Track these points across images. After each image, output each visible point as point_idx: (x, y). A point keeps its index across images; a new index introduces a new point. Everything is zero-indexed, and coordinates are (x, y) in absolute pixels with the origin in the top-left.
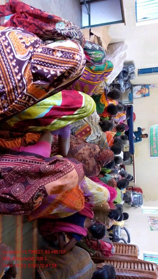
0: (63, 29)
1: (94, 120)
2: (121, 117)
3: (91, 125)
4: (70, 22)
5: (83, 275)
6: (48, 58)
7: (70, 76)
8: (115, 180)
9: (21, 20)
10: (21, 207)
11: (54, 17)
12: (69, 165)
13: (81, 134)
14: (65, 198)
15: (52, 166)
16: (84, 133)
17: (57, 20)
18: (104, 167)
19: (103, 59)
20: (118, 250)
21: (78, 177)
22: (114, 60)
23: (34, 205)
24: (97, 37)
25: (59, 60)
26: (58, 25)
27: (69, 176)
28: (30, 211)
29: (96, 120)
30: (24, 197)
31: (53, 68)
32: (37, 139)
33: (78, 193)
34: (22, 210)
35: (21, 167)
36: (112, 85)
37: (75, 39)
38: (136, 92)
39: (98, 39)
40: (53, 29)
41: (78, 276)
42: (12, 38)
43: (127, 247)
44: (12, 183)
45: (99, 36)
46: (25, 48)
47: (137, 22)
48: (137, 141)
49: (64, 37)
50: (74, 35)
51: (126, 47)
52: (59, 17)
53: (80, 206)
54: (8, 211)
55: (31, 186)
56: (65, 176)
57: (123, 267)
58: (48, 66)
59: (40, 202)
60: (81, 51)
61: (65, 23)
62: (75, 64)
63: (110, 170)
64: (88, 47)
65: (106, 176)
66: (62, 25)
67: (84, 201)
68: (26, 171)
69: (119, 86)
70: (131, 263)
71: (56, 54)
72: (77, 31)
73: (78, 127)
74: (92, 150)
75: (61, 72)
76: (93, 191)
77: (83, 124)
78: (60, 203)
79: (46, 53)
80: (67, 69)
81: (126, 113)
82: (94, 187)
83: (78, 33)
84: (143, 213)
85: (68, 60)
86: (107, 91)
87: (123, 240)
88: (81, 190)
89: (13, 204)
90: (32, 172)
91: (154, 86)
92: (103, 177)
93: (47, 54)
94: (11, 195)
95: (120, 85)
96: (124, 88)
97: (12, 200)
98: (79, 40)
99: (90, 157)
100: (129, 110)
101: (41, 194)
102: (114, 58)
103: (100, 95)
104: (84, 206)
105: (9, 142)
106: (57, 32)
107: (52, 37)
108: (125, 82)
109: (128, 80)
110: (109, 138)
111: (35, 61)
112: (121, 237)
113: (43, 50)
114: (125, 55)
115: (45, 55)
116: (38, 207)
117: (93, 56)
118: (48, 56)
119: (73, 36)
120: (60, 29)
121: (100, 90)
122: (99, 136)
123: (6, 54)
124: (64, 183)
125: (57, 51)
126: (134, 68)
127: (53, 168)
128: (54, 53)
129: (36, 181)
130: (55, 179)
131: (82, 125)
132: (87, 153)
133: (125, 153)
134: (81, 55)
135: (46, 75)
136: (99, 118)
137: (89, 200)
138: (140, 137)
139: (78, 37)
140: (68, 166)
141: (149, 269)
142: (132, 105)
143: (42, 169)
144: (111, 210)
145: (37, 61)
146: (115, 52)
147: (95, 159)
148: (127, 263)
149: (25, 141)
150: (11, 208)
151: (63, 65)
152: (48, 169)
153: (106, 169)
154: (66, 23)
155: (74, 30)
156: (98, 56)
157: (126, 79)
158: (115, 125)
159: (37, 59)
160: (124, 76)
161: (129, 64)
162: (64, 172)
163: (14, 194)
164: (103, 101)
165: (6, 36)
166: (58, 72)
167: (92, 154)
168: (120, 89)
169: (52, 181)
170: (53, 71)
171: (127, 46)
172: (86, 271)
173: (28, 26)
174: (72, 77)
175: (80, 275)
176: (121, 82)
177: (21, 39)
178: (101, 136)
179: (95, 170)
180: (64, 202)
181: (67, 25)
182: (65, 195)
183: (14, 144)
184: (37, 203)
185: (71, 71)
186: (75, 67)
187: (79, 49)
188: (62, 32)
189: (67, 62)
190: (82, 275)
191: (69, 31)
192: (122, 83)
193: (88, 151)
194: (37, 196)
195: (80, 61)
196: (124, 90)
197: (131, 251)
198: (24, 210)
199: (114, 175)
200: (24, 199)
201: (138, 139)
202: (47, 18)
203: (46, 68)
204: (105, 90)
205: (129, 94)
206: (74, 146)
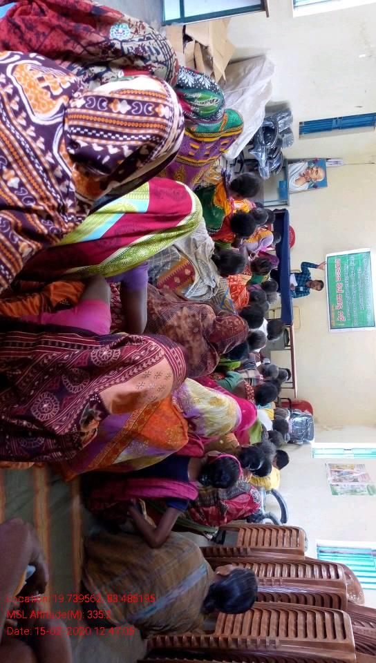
0: (126, 38)
1: (200, 250)
2: (262, 241)
3: (194, 261)
4: (143, 23)
5: (188, 591)
6: (99, 119)
7: (152, 156)
8: (251, 384)
9: (31, 20)
10: (55, 444)
11: (107, 12)
12: (153, 349)
13: (170, 281)
14: (144, 427)
15: (116, 352)
16: (177, 280)
17: (111, 18)
18: (225, 356)
19: (220, 111)
20: (260, 540)
21: (172, 375)
22: (243, 101)
23: (83, 438)
24: (201, 46)
25: (124, 121)
26: (115, 30)
27: (153, 375)
28: (74, 452)
29: (205, 249)
30: (61, 421)
31: (113, 140)
32: (76, 295)
33: (173, 413)
34: (56, 450)
35: (50, 357)
36: (239, 161)
37: (155, 62)
38: (297, 176)
39: (204, 49)
40: (103, 39)
41: (177, 595)
42: (20, 79)
43: (281, 532)
44: (32, 394)
45: (205, 44)
46: (51, 99)
47: (295, 7)
48: (298, 293)
49: (129, 58)
50: (152, 54)
51: (271, 69)
52: (118, 10)
53: (178, 440)
54: (26, 453)
55: (73, 397)
56: (143, 373)
57: (273, 575)
58: (101, 137)
59: (94, 433)
60: (172, 96)
61: (131, 26)
62: (162, 127)
63: (238, 363)
64: (186, 82)
65: (229, 376)
66: (124, 31)
67: (186, 430)
68: (60, 363)
69: (254, 164)
70: (289, 566)
71: (116, 108)
72: (159, 43)
73: (163, 266)
74: (197, 319)
75: (131, 147)
76: (201, 406)
77: (176, 258)
78: (134, 436)
79: (93, 107)
80: (144, 138)
81: (272, 229)
82: (202, 397)
83: (161, 48)
84: (316, 456)
85: (145, 118)
86: (229, 176)
87: (271, 517)
88: (178, 407)
89: (36, 438)
90: (73, 367)
91: (337, 162)
92: (223, 379)
93: (95, 109)
94: (32, 420)
95: (257, 161)
96: (267, 169)
97: (35, 429)
98: (165, 65)
99: (194, 334)
100: (280, 221)
101: (95, 411)
102: (243, 97)
103: (212, 188)
104: (186, 439)
105: (12, 306)
106: (112, 46)
107: (103, 58)
108: (270, 153)
109: (276, 148)
110: (239, 291)
111: (72, 129)
112: (267, 512)
113: (87, 102)
114: (268, 89)
115: (91, 112)
116: (90, 441)
117: (197, 103)
118: (99, 113)
119: (149, 56)
120: (121, 39)
121: (211, 175)
122: (213, 286)
123: (11, 115)
124: (141, 389)
125: (119, 102)
126: (291, 121)
127: (118, 356)
128: (112, 106)
129: (84, 386)
130: (123, 379)
131: (172, 261)
132: (186, 325)
133: (272, 324)
134: (171, 105)
135: (99, 157)
136: (213, 244)
137: (194, 427)
138: (306, 286)
139: (161, 58)
140: (150, 351)
141: (329, 577)
142: (287, 208)
143: (94, 358)
144: (243, 448)
145: (75, 127)
146: (245, 81)
147: (205, 338)
148: (282, 565)
149: (49, 302)
150: (33, 447)
151: (135, 131)
152: (106, 358)
153: (229, 360)
154: (133, 25)
155: (152, 41)
156: (208, 104)
157: (271, 145)
158: (249, 258)
159: (75, 123)
160: (266, 138)
161: (277, 111)
162: (142, 365)
163: (38, 416)
164: (220, 201)
165: (6, 76)
166: (126, 148)
167: (199, 327)
168: (257, 170)
169: (116, 383)
170: (114, 146)
171: (273, 66)
172: (194, 583)
173: (47, 33)
174: (156, 158)
175: (180, 593)
176: (260, 154)
177: (41, 79)
178: (216, 286)
179: (205, 363)
180: (142, 433)
181: (136, 31)
182: (143, 419)
183: (24, 310)
184: (87, 433)
185: (153, 145)
186: (161, 133)
187: (166, 93)
188: (126, 46)
189: (143, 123)
190: (186, 590)
191: (140, 43)
192: (263, 158)
193: (188, 320)
194: (86, 417)
195: (171, 119)
196: (268, 174)
197: (288, 540)
198: (62, 451)
199: (246, 372)
200: (61, 426)
201: (301, 289)
202: (90, 14)
203: (96, 140)
204: (224, 175)
205: (280, 182)
206: (156, 310)
